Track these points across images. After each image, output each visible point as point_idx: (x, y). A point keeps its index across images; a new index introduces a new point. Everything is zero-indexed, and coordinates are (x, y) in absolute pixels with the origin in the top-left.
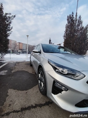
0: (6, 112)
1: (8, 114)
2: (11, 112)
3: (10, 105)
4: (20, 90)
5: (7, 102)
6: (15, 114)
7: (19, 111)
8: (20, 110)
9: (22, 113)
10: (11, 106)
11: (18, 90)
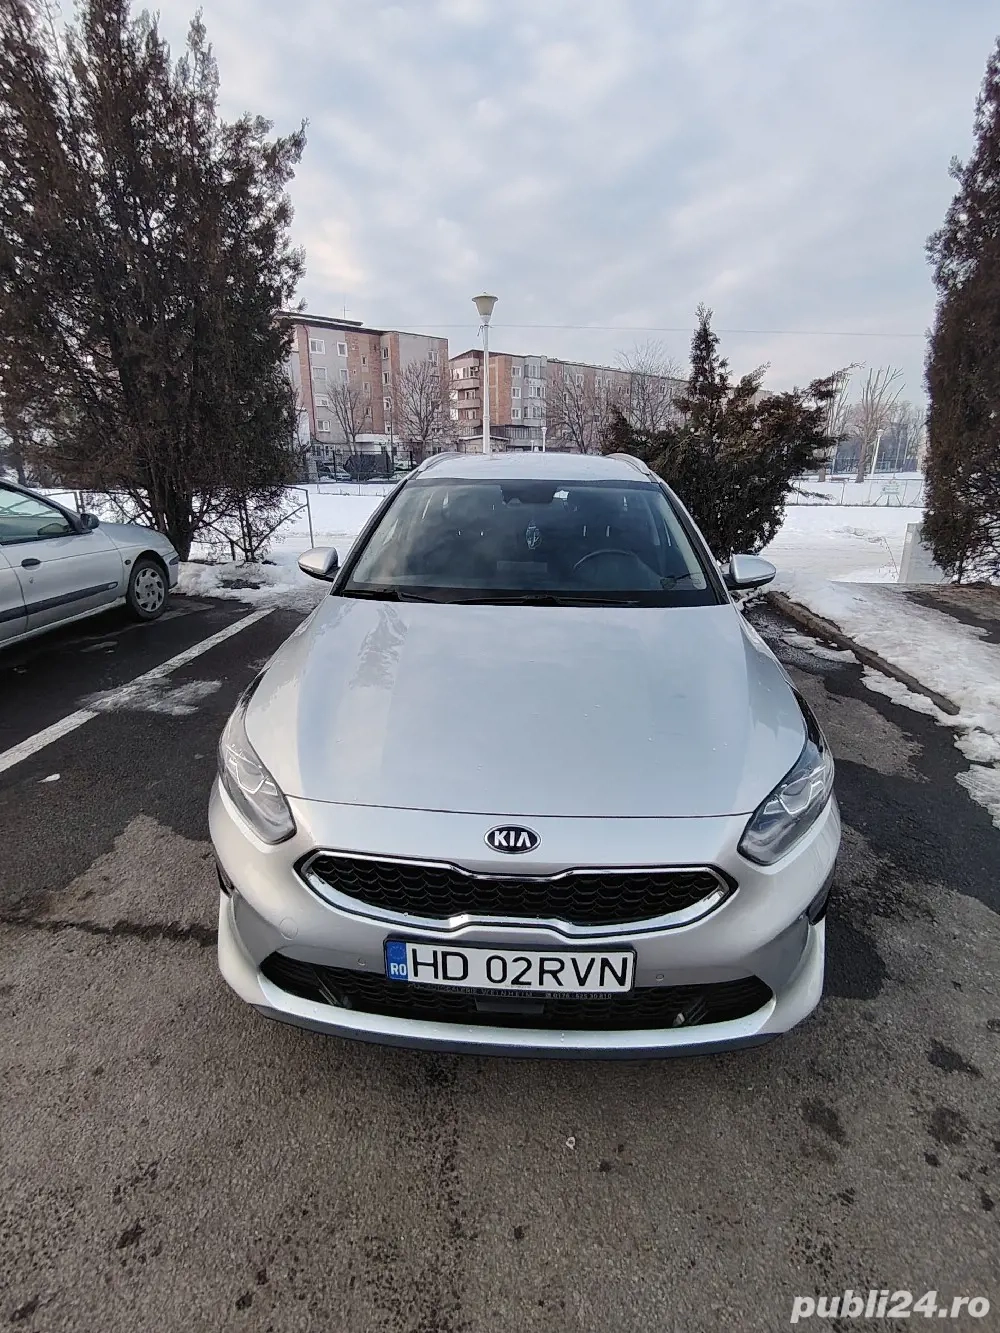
0: (55, 918)
1: (56, 927)
2: (72, 925)
3: (90, 893)
4: (184, 835)
5: (87, 877)
6: (81, 933)
7: (105, 931)
8: (111, 927)
9: (109, 943)
10: (89, 901)
11: (177, 831)
